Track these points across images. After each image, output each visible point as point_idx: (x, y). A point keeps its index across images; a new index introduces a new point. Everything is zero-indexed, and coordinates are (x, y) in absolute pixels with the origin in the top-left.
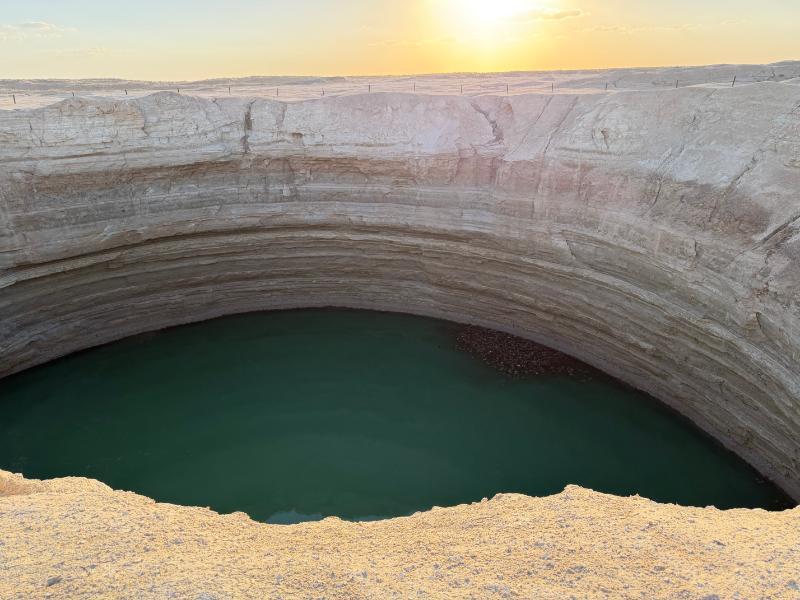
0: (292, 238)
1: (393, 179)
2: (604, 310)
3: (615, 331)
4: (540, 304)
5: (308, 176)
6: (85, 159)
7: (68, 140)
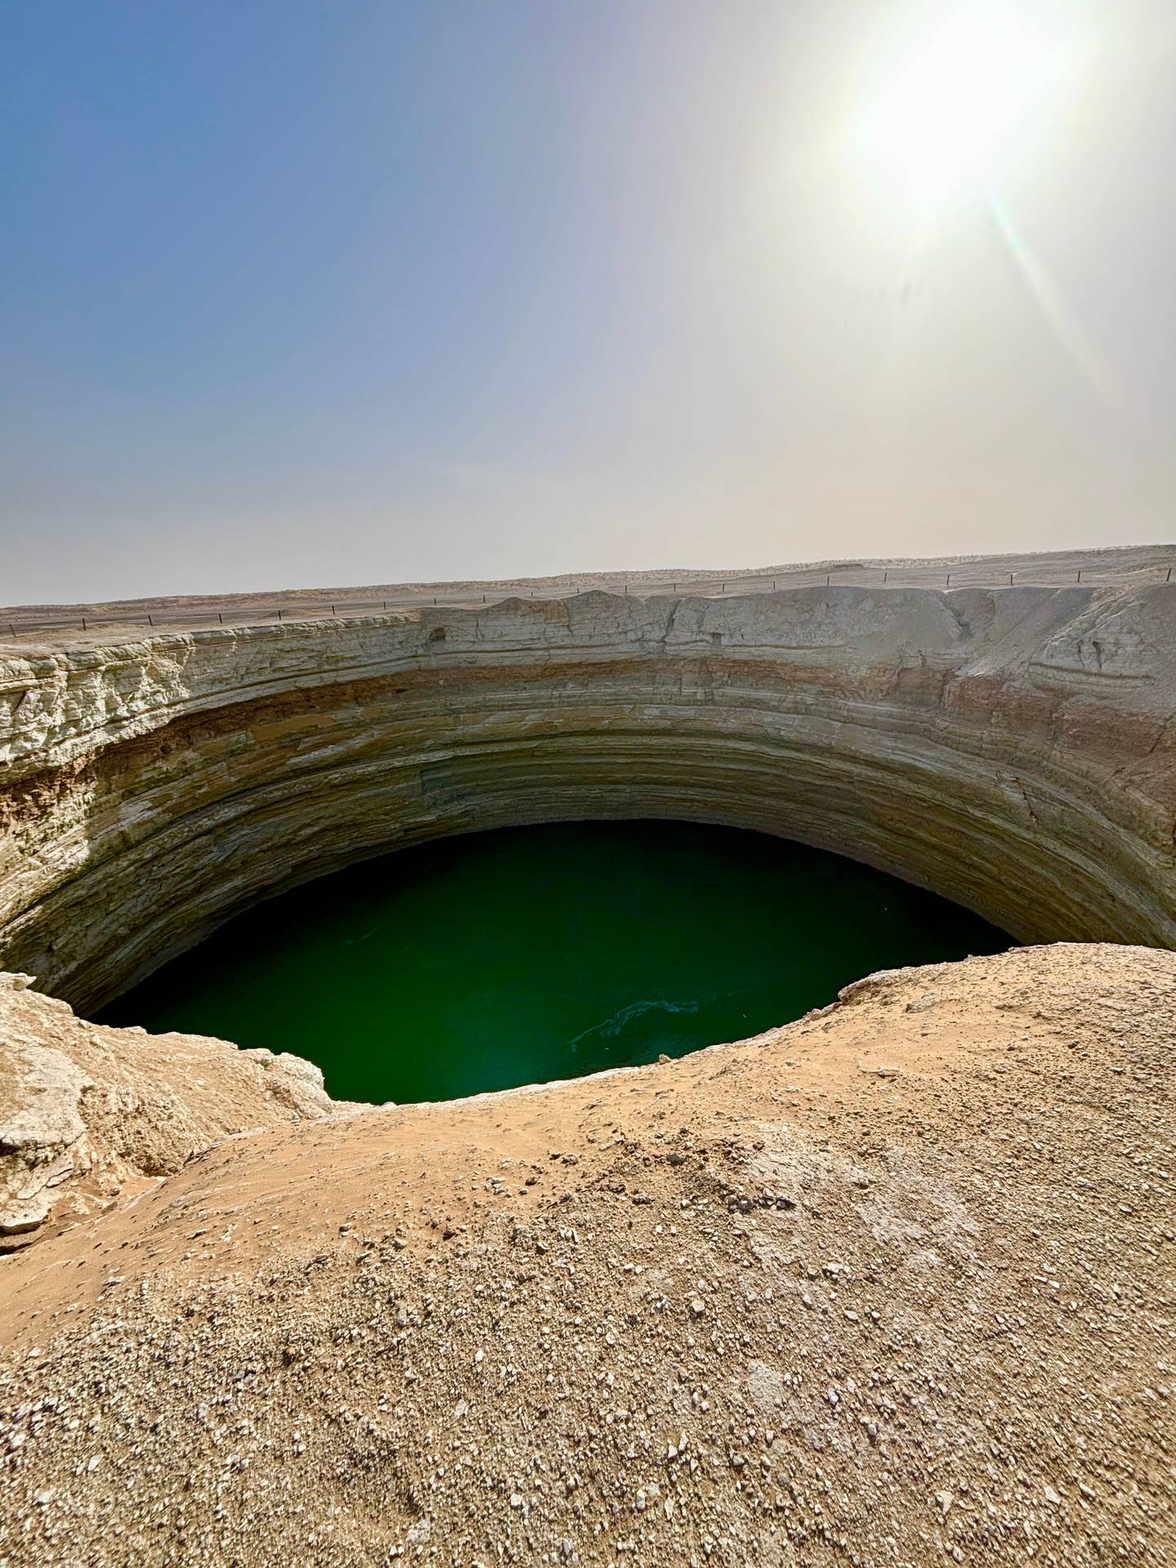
0: (707, 746)
5: (725, 679)
6: (517, 654)
7: (502, 635)
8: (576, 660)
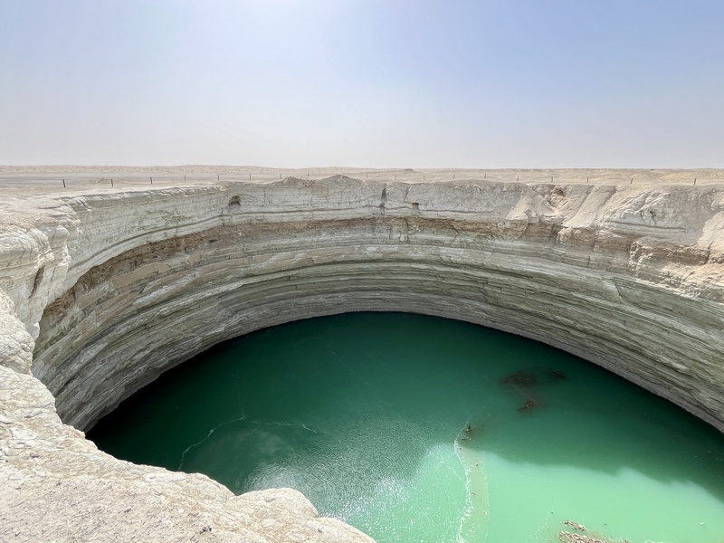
1: (477, 234)
2: (641, 336)
5: (417, 229)
6: (292, 214)
7: (285, 201)
8: (330, 218)
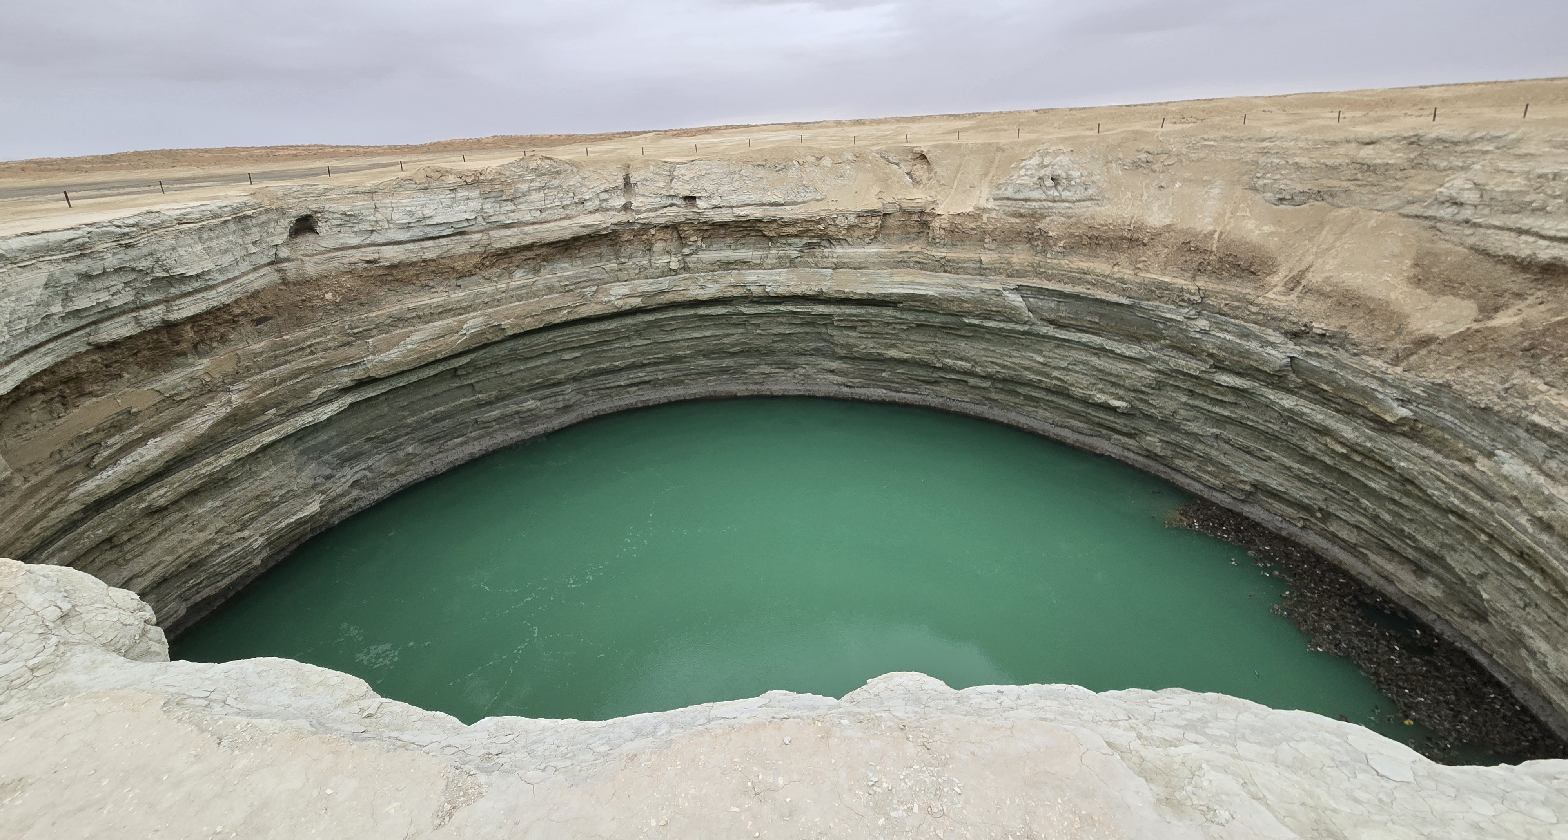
0: (672, 318)
1: (805, 240)
2: (1063, 369)
3: (1077, 392)
4: (978, 369)
5: (699, 243)
7: (425, 218)
